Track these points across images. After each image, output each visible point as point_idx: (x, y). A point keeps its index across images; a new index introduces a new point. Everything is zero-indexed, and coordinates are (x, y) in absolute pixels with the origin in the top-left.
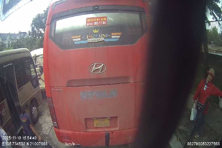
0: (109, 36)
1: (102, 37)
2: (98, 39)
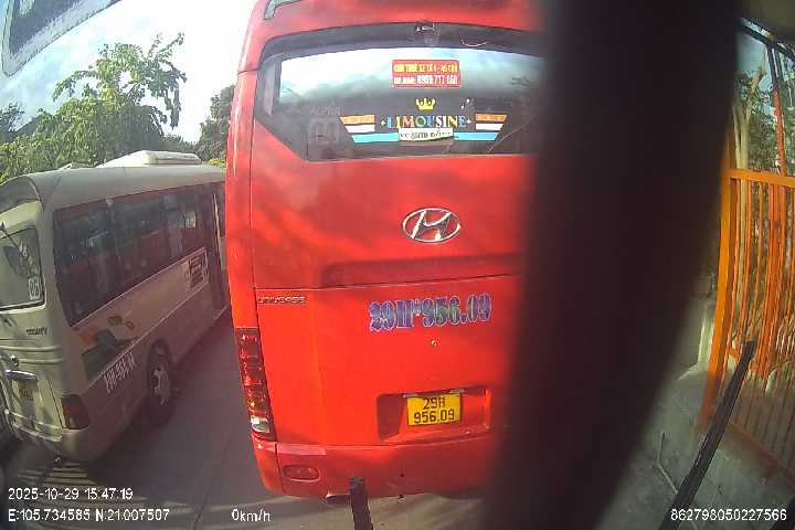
0: (469, 122)
1: (445, 124)
2: (434, 130)
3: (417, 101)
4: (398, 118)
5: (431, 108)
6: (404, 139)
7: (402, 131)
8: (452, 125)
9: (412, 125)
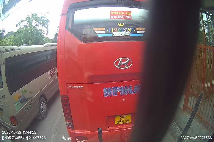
1: (127, 31)
3: (118, 24)
4: (112, 29)
5: (123, 26)
6: (114, 35)
7: (113, 33)
9: (117, 31)
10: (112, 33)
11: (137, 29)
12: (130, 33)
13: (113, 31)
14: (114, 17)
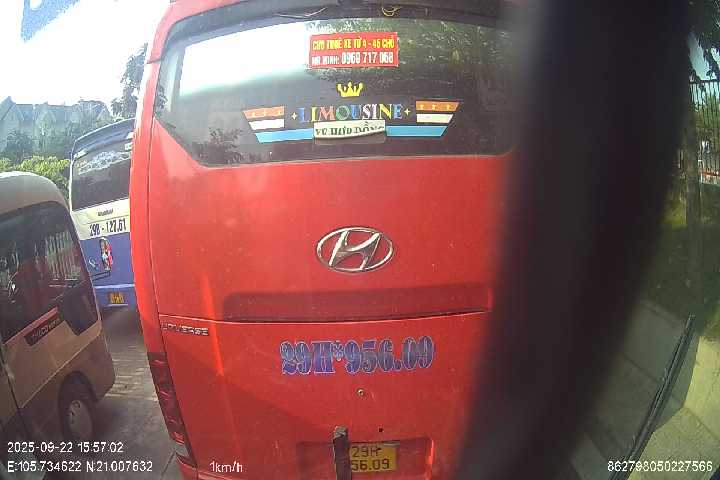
0: (407, 112)
1: (375, 116)
2: (360, 123)
3: (340, 85)
4: (314, 109)
5: (357, 94)
6: (321, 136)
7: (319, 126)
8: (385, 117)
9: (332, 117)
10: (311, 125)
11: (421, 106)
12: (390, 122)
13: (313, 119)
14: (325, 59)
